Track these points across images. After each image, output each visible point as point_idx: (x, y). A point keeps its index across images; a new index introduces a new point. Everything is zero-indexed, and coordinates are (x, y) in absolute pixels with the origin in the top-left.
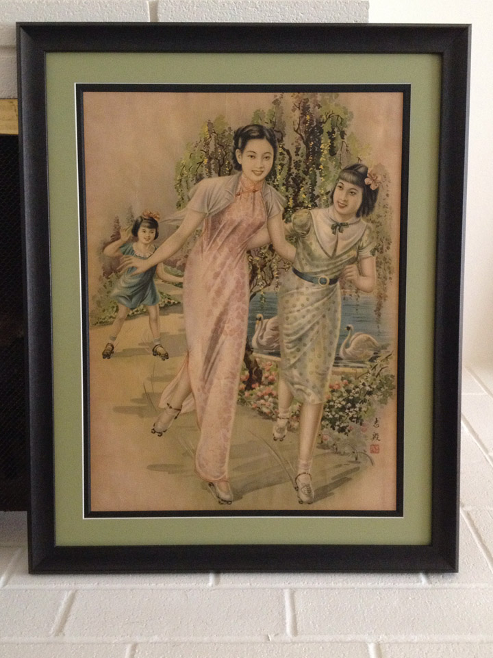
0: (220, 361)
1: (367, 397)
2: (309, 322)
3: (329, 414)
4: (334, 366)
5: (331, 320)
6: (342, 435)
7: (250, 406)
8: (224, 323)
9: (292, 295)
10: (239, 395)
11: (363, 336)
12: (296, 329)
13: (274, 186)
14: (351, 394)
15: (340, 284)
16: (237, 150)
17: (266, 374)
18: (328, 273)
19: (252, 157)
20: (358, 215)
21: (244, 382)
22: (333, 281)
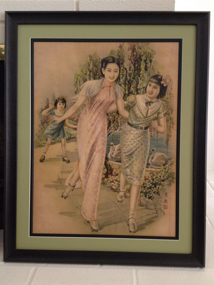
0: (93, 164)
1: (162, 183)
2: (135, 147)
3: (144, 190)
4: (146, 167)
5: (145, 146)
6: (150, 200)
7: (107, 186)
8: (96, 147)
9: (127, 134)
10: (102, 180)
11: (160, 154)
12: (129, 150)
13: (119, 84)
14: (154, 181)
15: (149, 130)
16: (103, 68)
17: (114, 171)
18: (143, 124)
19: (109, 71)
20: (158, 98)
21: (104, 174)
22: (146, 128)
